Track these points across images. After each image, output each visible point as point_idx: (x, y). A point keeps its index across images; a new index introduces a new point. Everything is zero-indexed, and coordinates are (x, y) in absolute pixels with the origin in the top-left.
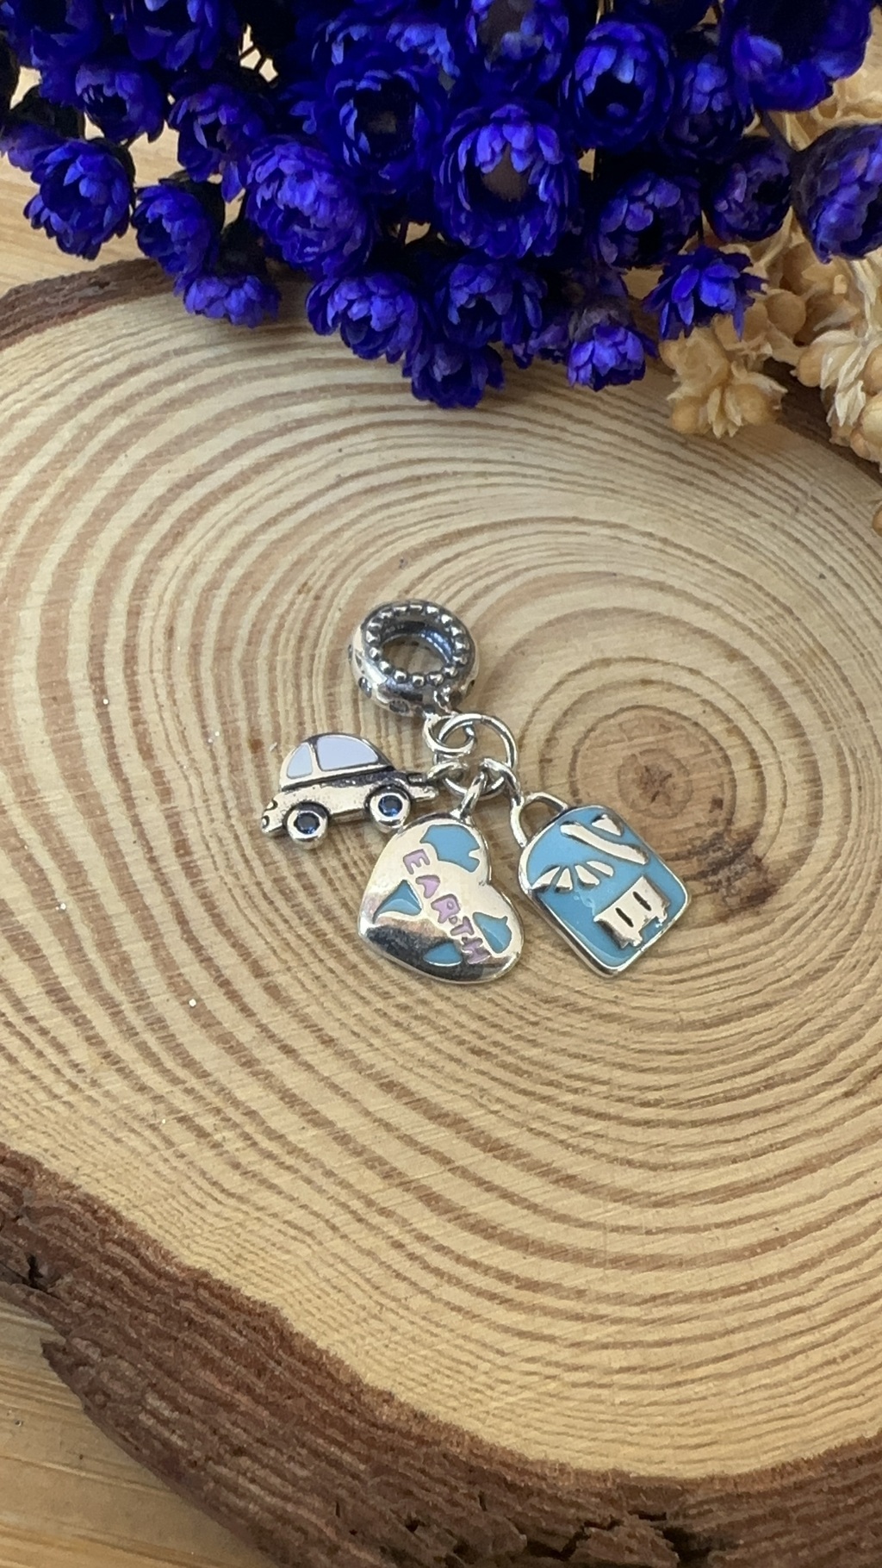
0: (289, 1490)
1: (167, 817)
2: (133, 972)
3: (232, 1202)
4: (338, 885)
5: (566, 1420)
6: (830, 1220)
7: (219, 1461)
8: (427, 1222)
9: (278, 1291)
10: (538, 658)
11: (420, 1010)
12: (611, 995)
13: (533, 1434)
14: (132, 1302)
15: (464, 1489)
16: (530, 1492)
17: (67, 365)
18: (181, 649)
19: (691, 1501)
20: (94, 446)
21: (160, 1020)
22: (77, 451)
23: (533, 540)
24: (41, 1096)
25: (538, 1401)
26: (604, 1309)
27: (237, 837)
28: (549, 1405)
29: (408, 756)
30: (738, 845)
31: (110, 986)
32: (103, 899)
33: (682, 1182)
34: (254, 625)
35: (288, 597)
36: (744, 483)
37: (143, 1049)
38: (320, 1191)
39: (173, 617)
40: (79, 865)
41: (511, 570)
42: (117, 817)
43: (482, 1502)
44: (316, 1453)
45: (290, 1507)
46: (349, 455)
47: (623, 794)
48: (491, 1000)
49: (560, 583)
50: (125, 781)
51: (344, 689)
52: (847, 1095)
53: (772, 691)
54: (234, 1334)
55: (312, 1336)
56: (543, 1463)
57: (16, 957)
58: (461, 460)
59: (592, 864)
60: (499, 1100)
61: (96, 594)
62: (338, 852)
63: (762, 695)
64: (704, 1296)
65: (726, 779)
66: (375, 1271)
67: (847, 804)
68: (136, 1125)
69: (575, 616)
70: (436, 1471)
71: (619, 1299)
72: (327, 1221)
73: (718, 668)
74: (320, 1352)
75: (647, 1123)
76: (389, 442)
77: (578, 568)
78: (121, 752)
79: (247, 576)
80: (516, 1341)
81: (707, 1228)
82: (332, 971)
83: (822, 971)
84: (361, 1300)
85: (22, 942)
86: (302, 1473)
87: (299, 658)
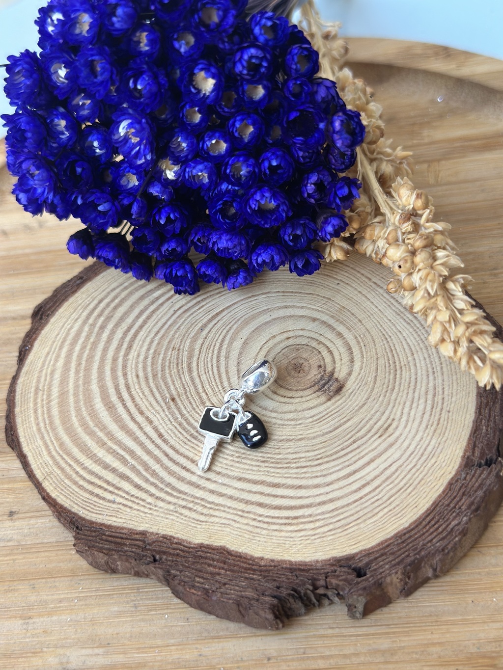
0: (241, 589)
1: (153, 429)
2: (157, 474)
3: (204, 523)
5: (315, 549)
6: (382, 473)
7: (220, 588)
8: (261, 511)
9: (224, 542)
10: (251, 344)
11: (244, 456)
14: (184, 557)
15: (290, 574)
16: (309, 570)
17: (79, 308)
18: (142, 380)
19: (357, 558)
20: (96, 329)
21: (169, 484)
22: (92, 333)
23: (241, 307)
24: (141, 514)
25: (305, 547)
26: (318, 517)
27: (176, 427)
28: (308, 546)
30: (329, 376)
31: (152, 479)
32: (142, 457)
33: (333, 477)
34: (162, 365)
35: (169, 353)
37: (167, 493)
38: (228, 513)
39: (137, 371)
40: (132, 450)
41: (236, 320)
42: (139, 433)
43: (296, 576)
44: (246, 578)
45: (243, 593)
46: (175, 303)
49: (254, 317)
50: (138, 423)
52: (379, 437)
53: (330, 326)
54: (215, 556)
55: (237, 550)
56: (311, 562)
57: (123, 481)
60: (273, 472)
61: (112, 373)
63: (327, 329)
64: (348, 505)
65: (321, 358)
66: (250, 529)
67: (362, 352)
68: (171, 513)
69: (260, 326)
70: (281, 572)
71: (323, 513)
72: (232, 520)
73: (311, 326)
74: (240, 553)
75: (320, 464)
77: (257, 311)
78: (134, 416)
79: (155, 351)
80: (295, 533)
81: (344, 487)
83: (364, 405)
84: (247, 536)
85: (123, 477)
86: (244, 584)
87: (178, 370)
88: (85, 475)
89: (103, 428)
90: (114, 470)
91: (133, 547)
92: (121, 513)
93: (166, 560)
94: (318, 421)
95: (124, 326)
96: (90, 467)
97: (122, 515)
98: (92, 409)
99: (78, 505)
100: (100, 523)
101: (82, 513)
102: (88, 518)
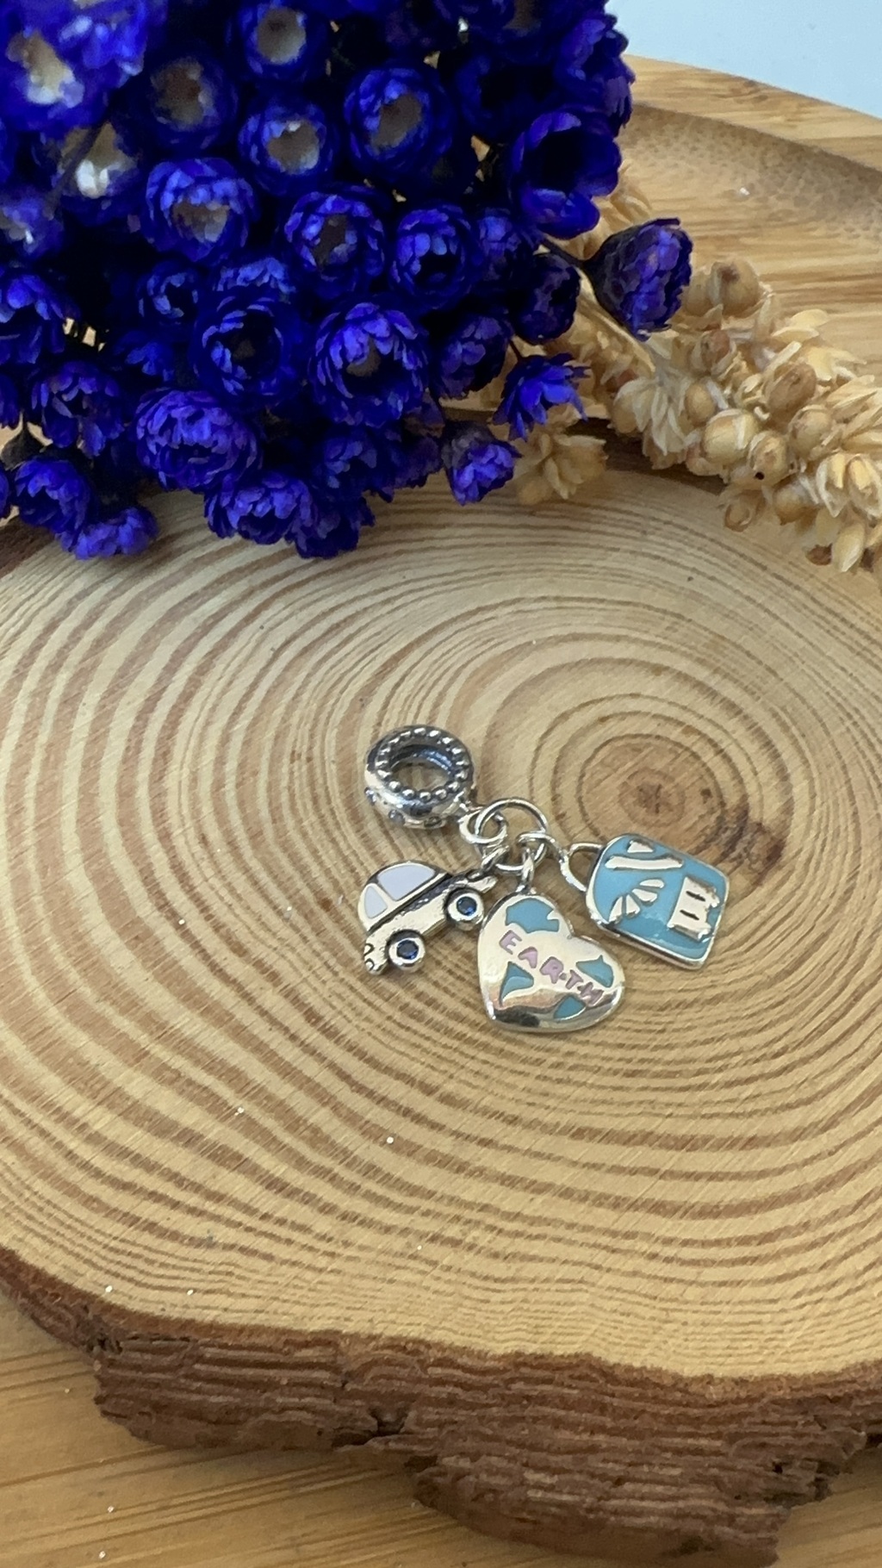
0: (673, 1491)
1: (286, 996)
2: (328, 1137)
3: (508, 1286)
4: (453, 990)
5: (846, 1329)
7: (609, 1497)
8: (665, 1226)
9: (583, 1338)
10: (509, 737)
11: (571, 1061)
12: (707, 981)
13: (829, 1351)
14: (472, 1406)
15: (800, 1419)
16: (850, 1397)
18: (220, 850)
20: (52, 706)
21: (371, 1167)
22: (39, 717)
23: (456, 640)
24: (309, 1275)
25: (819, 1325)
26: (830, 1228)
27: (352, 988)
28: (828, 1323)
29: (451, 859)
30: (739, 819)
31: (315, 1158)
32: (271, 1089)
33: (834, 1102)
34: (270, 804)
35: (285, 770)
36: (594, 527)
37: (370, 1196)
38: (571, 1243)
39: (199, 826)
40: (233, 1070)
41: (451, 672)
43: (819, 1423)
44: (678, 1452)
45: (681, 1504)
46: (271, 629)
47: (632, 817)
48: (620, 1028)
49: (496, 666)
50: (234, 981)
51: (372, 826)
53: (699, 685)
54: (566, 1391)
55: (626, 1361)
56: (846, 1370)
57: (224, 1172)
58: (365, 596)
59: (643, 884)
60: (668, 1105)
61: (123, 834)
62: (438, 963)
63: (695, 692)
65: (703, 770)
67: (800, 751)
68: (399, 1262)
70: (774, 1417)
71: (835, 1215)
72: (589, 1265)
73: (652, 685)
74: (639, 1370)
75: (785, 1069)
76: (297, 605)
77: (502, 648)
78: (217, 958)
79: (242, 766)
80: (779, 1286)
81: (870, 1129)
82: (485, 1062)
83: (849, 891)
84: (649, 1313)
85: (222, 1156)
86: (676, 1472)
87: (322, 817)
88: (99, 1161)
89: (130, 1004)
90: (189, 1138)
91: (304, 1390)
92: (240, 1278)
93: (419, 1422)
94: (747, 945)
95: (135, 696)
96: (111, 1135)
97: (244, 1287)
98: (81, 948)
99: (94, 1265)
100: (178, 1320)
101: (110, 1291)
102: (134, 1306)
